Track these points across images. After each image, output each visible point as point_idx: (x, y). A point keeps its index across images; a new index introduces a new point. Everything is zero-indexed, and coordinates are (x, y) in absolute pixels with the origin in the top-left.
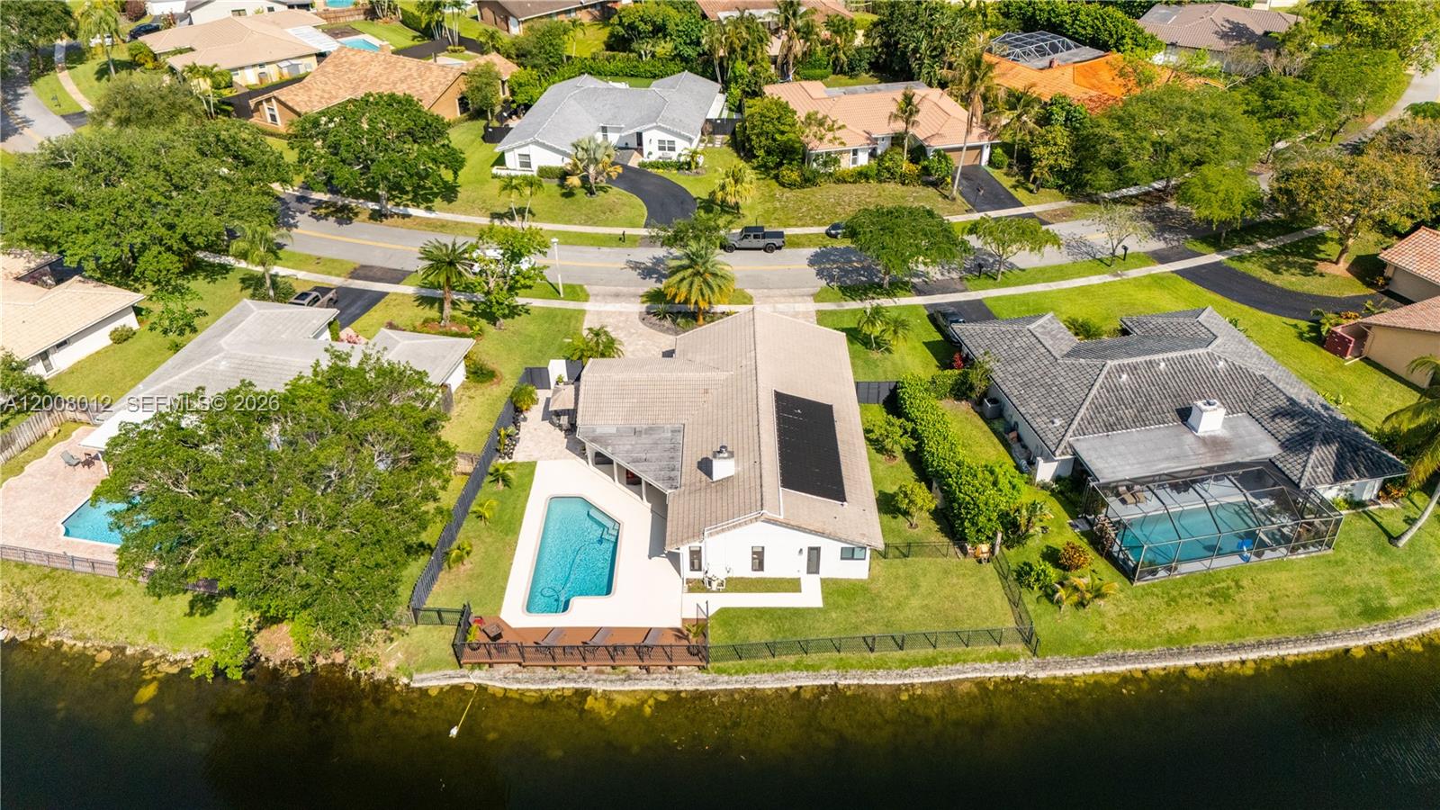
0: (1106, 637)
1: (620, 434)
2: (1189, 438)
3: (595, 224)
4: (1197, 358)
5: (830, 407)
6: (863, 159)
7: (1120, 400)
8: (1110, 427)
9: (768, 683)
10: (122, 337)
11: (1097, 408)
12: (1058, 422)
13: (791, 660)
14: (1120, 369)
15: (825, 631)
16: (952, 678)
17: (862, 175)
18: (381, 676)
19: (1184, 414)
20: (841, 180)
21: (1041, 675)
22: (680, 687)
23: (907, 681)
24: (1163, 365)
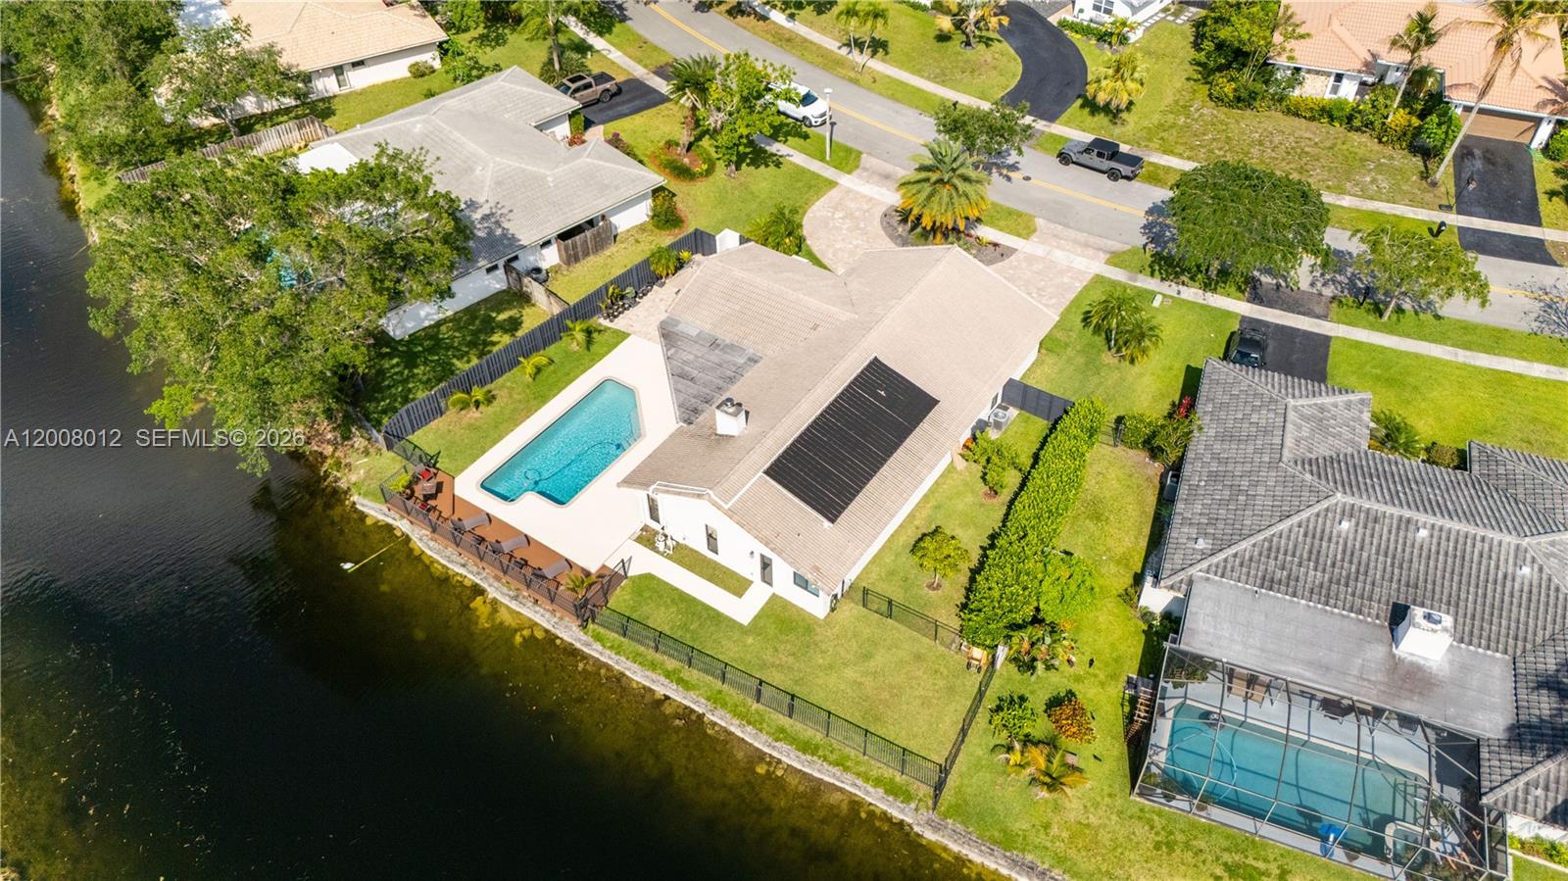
0: (1041, 839)
1: (698, 339)
2: (1377, 652)
3: (943, 83)
4: (1491, 551)
5: (933, 403)
6: (1349, 91)
7: (1315, 556)
8: (1269, 583)
9: (638, 676)
10: (420, 72)
11: (1270, 549)
12: (1201, 544)
13: (672, 664)
14: (1350, 512)
15: (728, 651)
16: (827, 779)
17: (1327, 113)
18: (343, 485)
19: (1398, 615)
20: (1294, 112)
21: (930, 836)
22: (558, 632)
23: (775, 754)
24: (1423, 533)
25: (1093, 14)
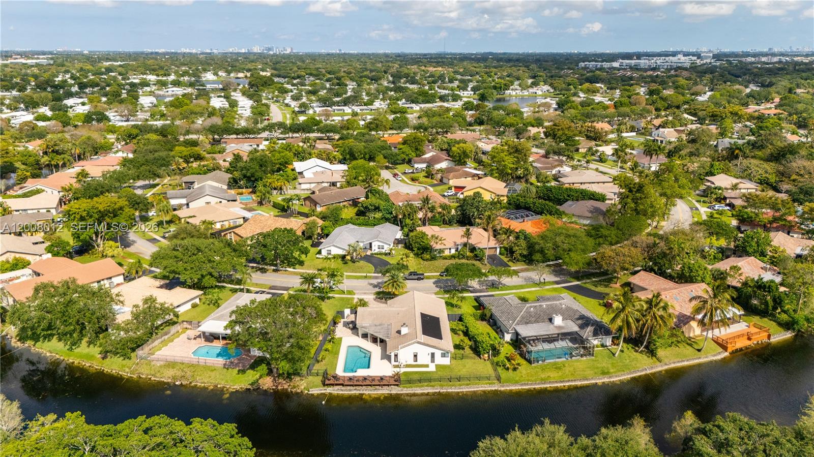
0: (522, 379)
1: (370, 326)
2: (552, 326)
3: (356, 272)
4: (556, 304)
5: (439, 318)
6: (453, 251)
7: (531, 316)
8: (527, 323)
9: (419, 391)
10: (194, 306)
11: (523, 318)
12: (511, 322)
13: (426, 384)
14: (531, 307)
15: (436, 376)
16: (475, 390)
17: (453, 257)
18: (299, 391)
19: (551, 320)
20: (445, 258)
21: (502, 389)
22: (392, 392)
23: (461, 390)
24: (544, 306)
25: (379, 250)
